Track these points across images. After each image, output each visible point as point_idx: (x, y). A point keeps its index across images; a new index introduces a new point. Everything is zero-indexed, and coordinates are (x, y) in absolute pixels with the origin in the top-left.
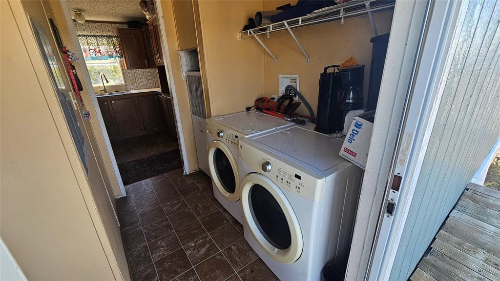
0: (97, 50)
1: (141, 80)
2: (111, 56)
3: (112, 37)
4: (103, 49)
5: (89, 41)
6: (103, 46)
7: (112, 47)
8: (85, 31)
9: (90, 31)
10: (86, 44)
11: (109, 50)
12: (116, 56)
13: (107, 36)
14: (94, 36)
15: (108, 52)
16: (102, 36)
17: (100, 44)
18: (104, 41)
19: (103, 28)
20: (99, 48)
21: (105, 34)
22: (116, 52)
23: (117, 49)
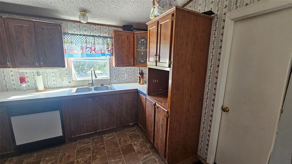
0: (93, 48)
1: (123, 76)
2: (103, 54)
3: (108, 37)
4: (97, 47)
5: (88, 40)
6: (98, 45)
7: (106, 46)
8: (87, 31)
9: (90, 31)
10: (85, 43)
11: (103, 49)
12: (107, 55)
13: (103, 37)
14: (93, 36)
15: (101, 50)
16: (99, 36)
17: (96, 43)
18: (100, 40)
19: (101, 30)
20: (94, 46)
21: (102, 35)
22: (109, 51)
23: (110, 49)
